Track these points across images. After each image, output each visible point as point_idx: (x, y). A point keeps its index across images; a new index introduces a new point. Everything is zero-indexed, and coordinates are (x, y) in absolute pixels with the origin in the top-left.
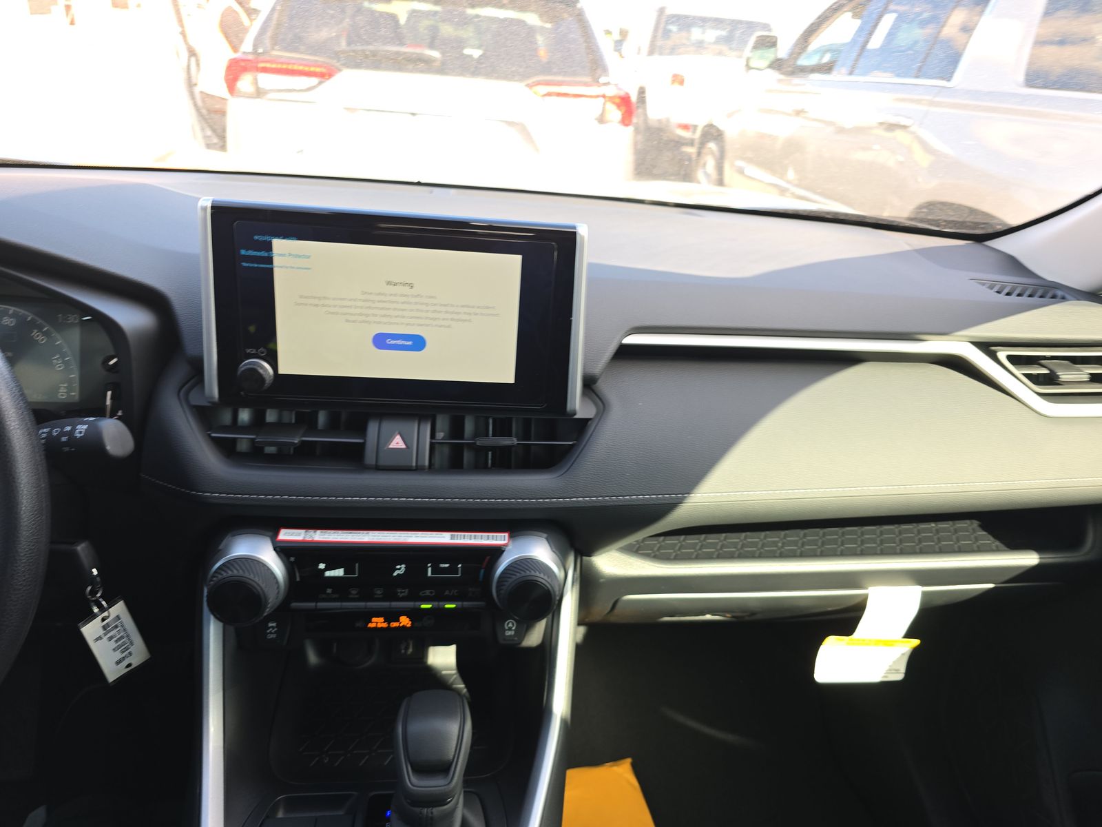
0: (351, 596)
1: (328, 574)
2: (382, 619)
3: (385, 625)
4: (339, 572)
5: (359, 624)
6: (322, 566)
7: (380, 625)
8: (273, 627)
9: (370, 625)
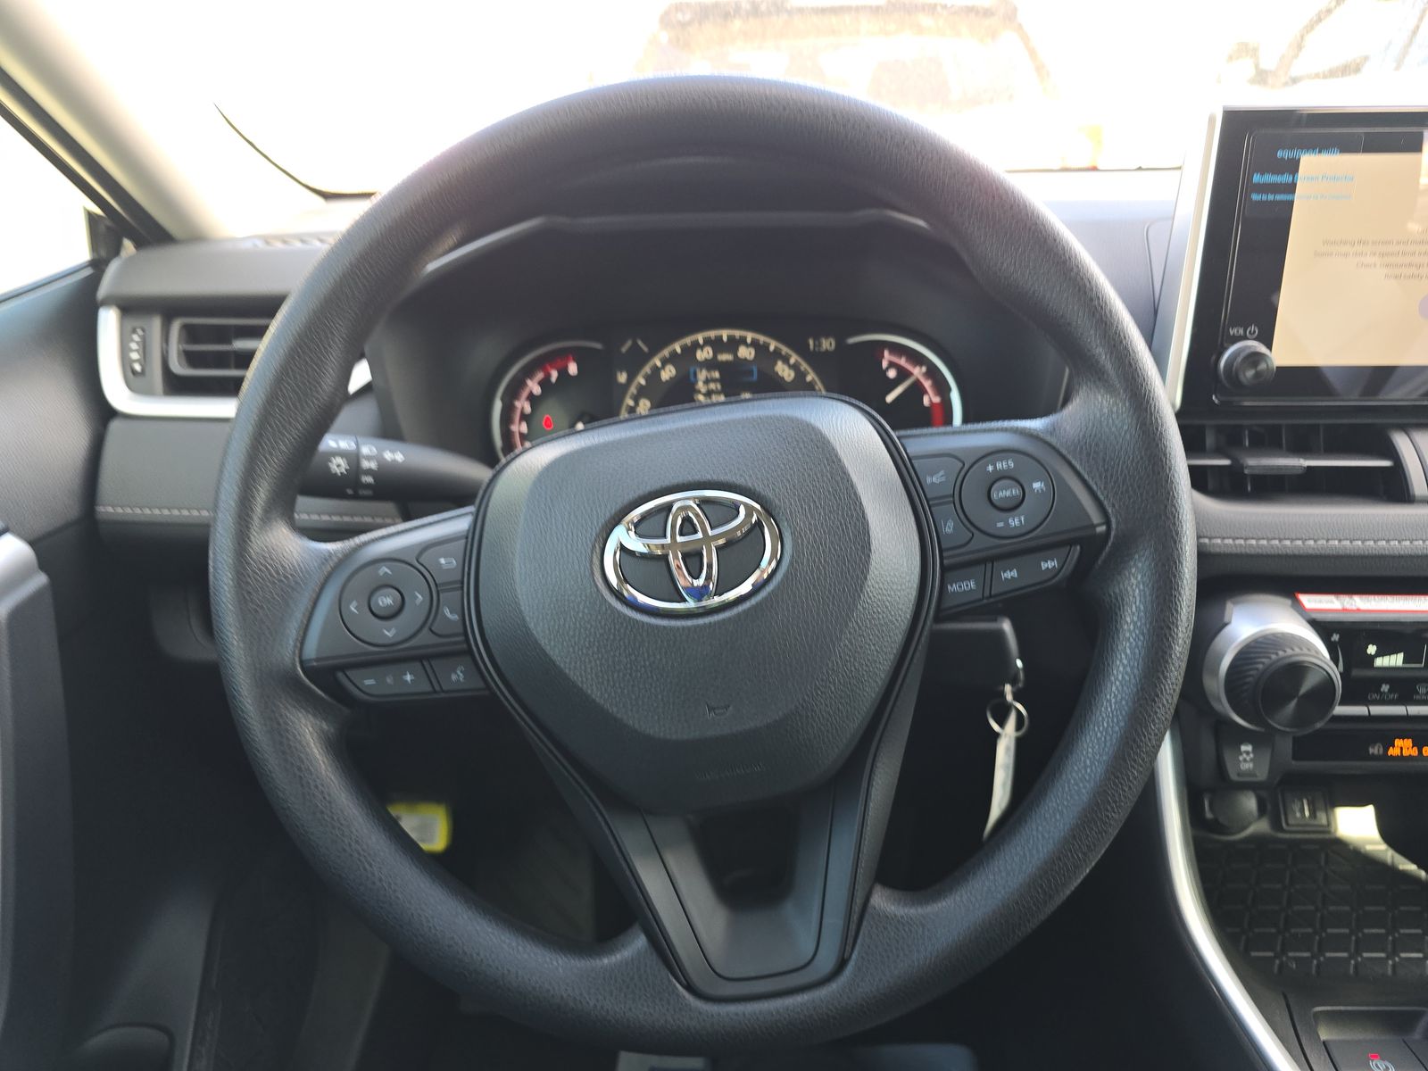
0: (1418, 697)
1: (1379, 662)
2: (1409, 742)
3: (1415, 752)
4: (1396, 660)
5: (1375, 750)
6: (1372, 649)
7: (1406, 753)
8: (1248, 753)
9: (1391, 752)
